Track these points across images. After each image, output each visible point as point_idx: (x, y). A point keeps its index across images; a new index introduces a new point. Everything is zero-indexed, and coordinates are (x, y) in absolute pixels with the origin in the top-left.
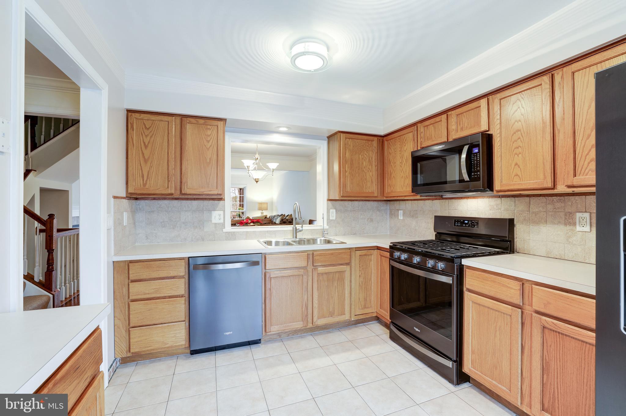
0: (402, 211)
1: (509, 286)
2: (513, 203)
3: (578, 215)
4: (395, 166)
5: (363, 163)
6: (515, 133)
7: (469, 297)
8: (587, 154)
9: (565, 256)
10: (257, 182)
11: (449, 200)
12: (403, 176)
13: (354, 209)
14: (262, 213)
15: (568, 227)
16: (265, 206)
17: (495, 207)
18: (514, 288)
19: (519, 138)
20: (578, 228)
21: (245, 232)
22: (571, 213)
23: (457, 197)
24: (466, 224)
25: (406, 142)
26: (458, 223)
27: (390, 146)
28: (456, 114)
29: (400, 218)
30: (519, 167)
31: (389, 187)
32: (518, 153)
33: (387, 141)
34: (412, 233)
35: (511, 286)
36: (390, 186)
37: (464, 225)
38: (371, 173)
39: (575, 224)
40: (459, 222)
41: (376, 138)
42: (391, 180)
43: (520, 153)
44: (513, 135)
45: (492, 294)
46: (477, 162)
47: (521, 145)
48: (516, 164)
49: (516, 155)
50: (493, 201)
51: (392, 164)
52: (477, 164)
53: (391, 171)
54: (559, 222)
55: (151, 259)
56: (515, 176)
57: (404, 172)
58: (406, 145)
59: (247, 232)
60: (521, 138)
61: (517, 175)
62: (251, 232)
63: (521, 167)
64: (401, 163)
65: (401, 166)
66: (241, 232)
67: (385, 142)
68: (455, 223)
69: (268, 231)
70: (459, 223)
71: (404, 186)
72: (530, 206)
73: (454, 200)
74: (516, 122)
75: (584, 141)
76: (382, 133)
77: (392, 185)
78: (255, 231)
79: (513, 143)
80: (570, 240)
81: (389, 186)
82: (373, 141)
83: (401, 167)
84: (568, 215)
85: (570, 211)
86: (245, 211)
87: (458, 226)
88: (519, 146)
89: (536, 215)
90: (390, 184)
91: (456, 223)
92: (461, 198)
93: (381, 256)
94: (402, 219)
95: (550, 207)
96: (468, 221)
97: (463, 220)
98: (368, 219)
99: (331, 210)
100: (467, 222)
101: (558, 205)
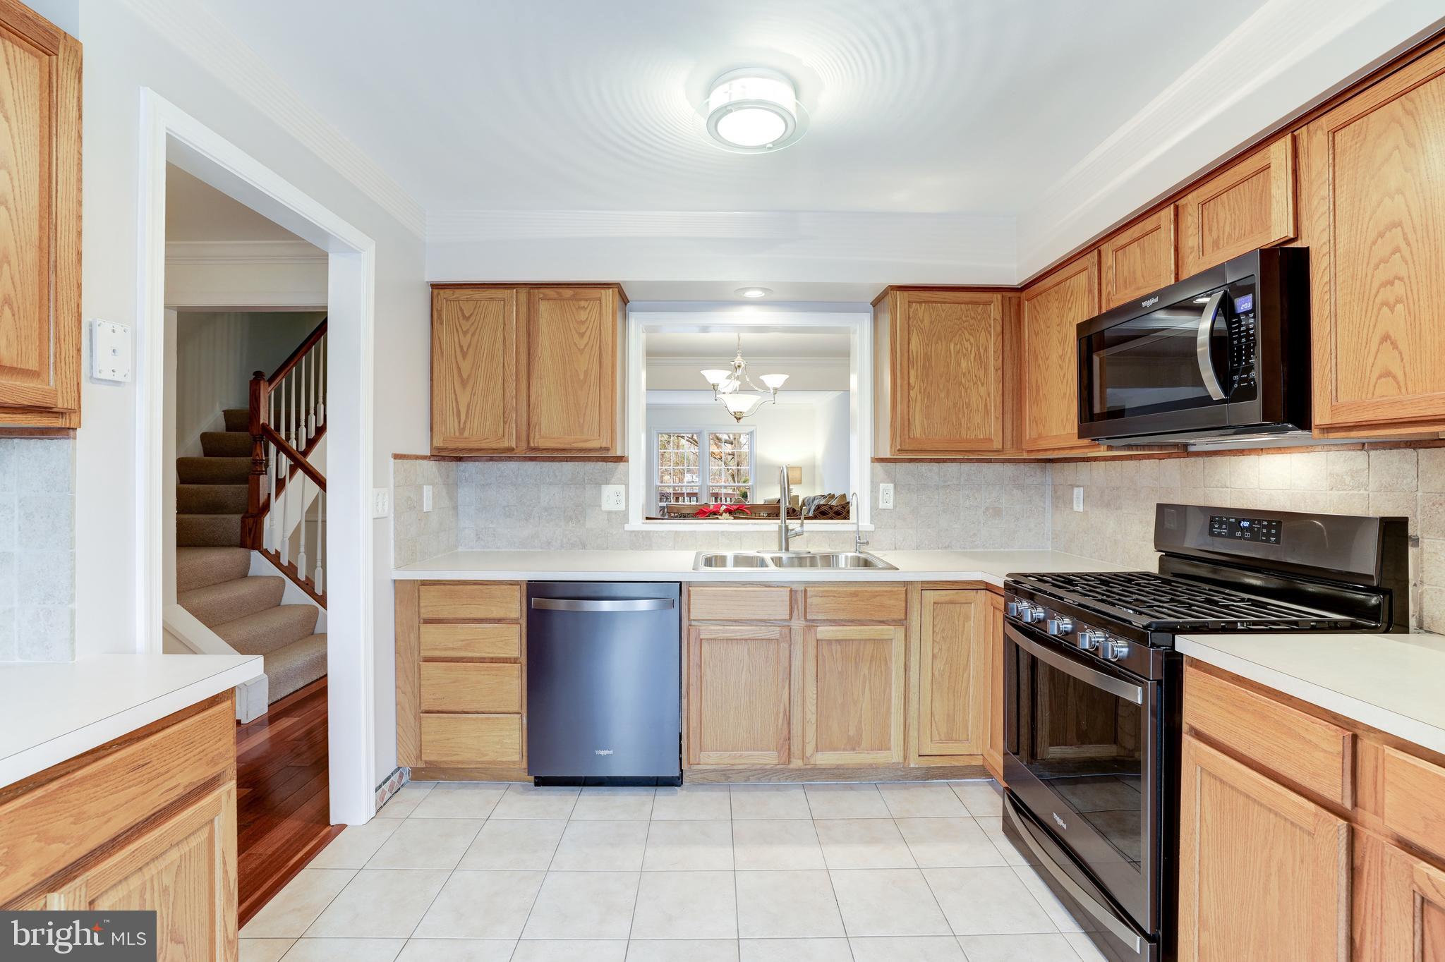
0: (1082, 488)
1: (1308, 736)
5: (959, 364)
6: (1381, 234)
7: (1191, 752)
10: (738, 419)
11: (1207, 459)
12: (1065, 394)
13: (945, 482)
17: (1348, 479)
18: (1324, 745)
19: (1397, 250)
21: (673, 531)
23: (1230, 451)
24: (1242, 529)
25: (1072, 298)
26: (1220, 528)
27: (1036, 314)
28: (1200, 200)
29: (1076, 508)
30: (1395, 345)
32: (1392, 300)
33: (1028, 300)
35: (1314, 739)
36: (1036, 423)
37: (1239, 534)
38: (983, 390)
40: (1225, 523)
41: (997, 297)
42: (1037, 406)
43: (1398, 301)
44: (1375, 243)
45: (1256, 754)
46: (1248, 340)
47: (1404, 273)
48: (1386, 337)
49: (1385, 309)
50: (1342, 460)
51: (1040, 361)
52: (1248, 347)
53: (1039, 382)
55: (459, 581)
56: (1380, 377)
58: (1074, 306)
59: (676, 532)
60: (1404, 247)
61: (1387, 374)
62: (685, 532)
63: (1403, 346)
64: (1061, 357)
65: (1060, 365)
66: (663, 532)
67: (1024, 303)
68: (1212, 527)
69: (722, 532)
70: (1224, 526)
73: (1218, 459)
76: (1016, 280)
77: (1040, 418)
78: (695, 532)
79: (1376, 268)
81: (1032, 421)
82: (990, 303)
83: (1062, 368)
86: (752, 485)
87: (1219, 535)
88: (1396, 277)
90: (1035, 417)
91: (1216, 526)
92: (1242, 452)
93: (994, 607)
94: (1082, 511)
96: (1252, 522)
97: (1239, 519)
98: (987, 509)
99: (881, 485)
100: (1245, 524)
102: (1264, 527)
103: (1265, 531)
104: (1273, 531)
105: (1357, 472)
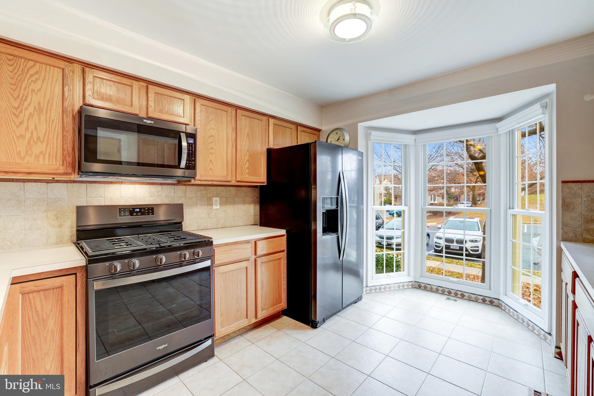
2: (173, 191)
3: (214, 199)
6: (210, 137)
8: (245, 164)
9: (207, 226)
11: (88, 185)
15: (209, 207)
17: (156, 193)
19: (213, 142)
20: (215, 207)
22: (210, 198)
23: (104, 182)
24: (137, 212)
25: (37, 76)
26: (125, 213)
30: (212, 164)
32: (212, 153)
37: (135, 214)
39: (212, 205)
43: (213, 153)
44: (209, 138)
46: (192, 152)
47: (214, 148)
48: (211, 161)
49: (211, 154)
50: (154, 187)
52: (192, 154)
54: (205, 204)
56: (209, 169)
57: (27, 128)
58: (40, 82)
60: (214, 142)
61: (211, 169)
63: (214, 164)
64: (16, 109)
65: (15, 114)
68: (120, 213)
70: (127, 212)
71: (26, 154)
72: (186, 193)
74: (211, 129)
75: (244, 156)
79: (209, 144)
80: (210, 216)
84: (209, 199)
85: (210, 196)
87: (125, 216)
88: (213, 148)
89: (190, 200)
91: (122, 212)
92: (111, 183)
95: (199, 193)
96: (139, 209)
97: (132, 208)
100: (138, 210)
101: (204, 192)
102: (146, 210)
103: (147, 211)
104: (150, 211)
105: (159, 191)
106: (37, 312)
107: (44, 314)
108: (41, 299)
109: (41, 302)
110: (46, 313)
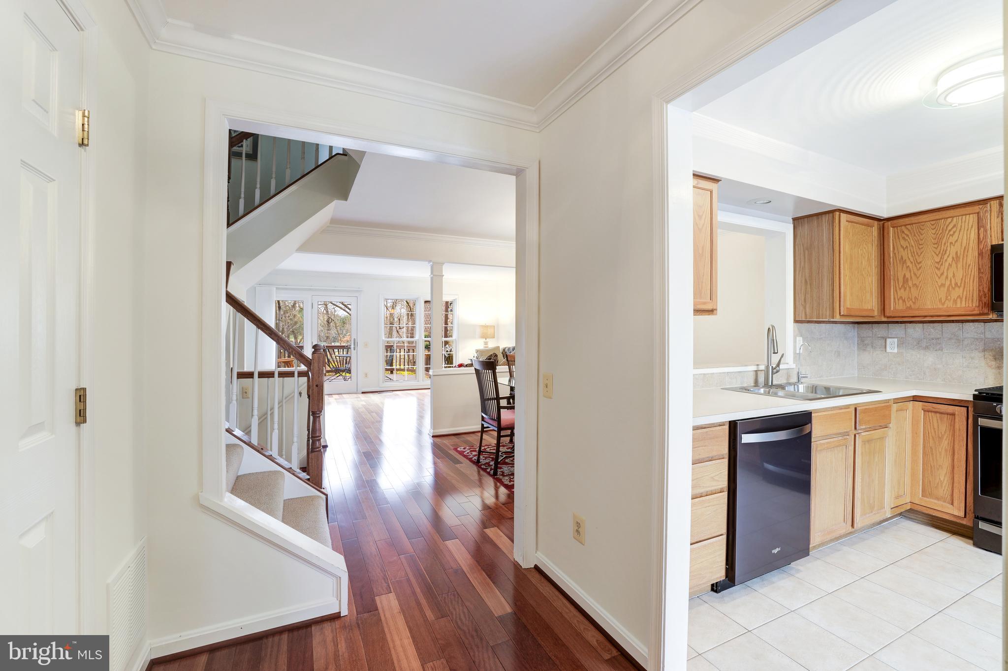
0: (896, 339)
4: (920, 268)
13: (821, 335)
14: (486, 343)
16: (490, 331)
25: (954, 229)
27: (903, 235)
29: (888, 350)
31: (901, 301)
33: (893, 227)
34: (925, 374)
36: (904, 301)
38: (870, 279)
41: (876, 223)
42: (905, 290)
51: (909, 264)
53: (908, 275)
57: (947, 277)
58: (957, 234)
64: (938, 263)
65: (937, 268)
67: (888, 228)
71: (946, 299)
76: (885, 215)
77: (909, 298)
81: (898, 300)
82: (872, 226)
86: (456, 339)
90: (901, 297)
93: (924, 411)
94: (896, 352)
98: (835, 352)
99: (797, 337)
106: (934, 429)
107: (940, 433)
108: (937, 420)
109: (938, 422)
110: (941, 433)
